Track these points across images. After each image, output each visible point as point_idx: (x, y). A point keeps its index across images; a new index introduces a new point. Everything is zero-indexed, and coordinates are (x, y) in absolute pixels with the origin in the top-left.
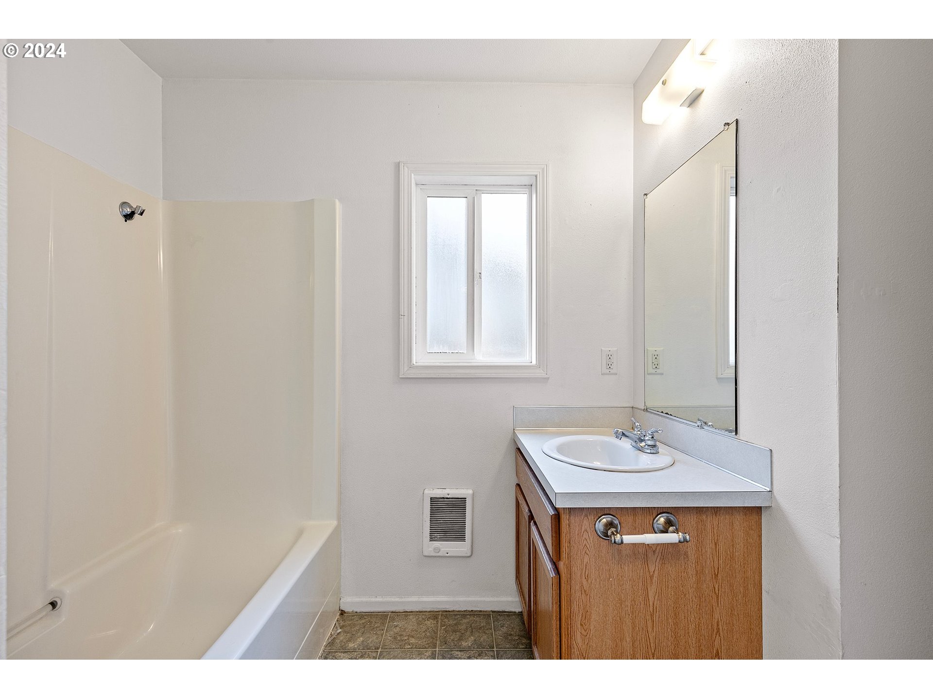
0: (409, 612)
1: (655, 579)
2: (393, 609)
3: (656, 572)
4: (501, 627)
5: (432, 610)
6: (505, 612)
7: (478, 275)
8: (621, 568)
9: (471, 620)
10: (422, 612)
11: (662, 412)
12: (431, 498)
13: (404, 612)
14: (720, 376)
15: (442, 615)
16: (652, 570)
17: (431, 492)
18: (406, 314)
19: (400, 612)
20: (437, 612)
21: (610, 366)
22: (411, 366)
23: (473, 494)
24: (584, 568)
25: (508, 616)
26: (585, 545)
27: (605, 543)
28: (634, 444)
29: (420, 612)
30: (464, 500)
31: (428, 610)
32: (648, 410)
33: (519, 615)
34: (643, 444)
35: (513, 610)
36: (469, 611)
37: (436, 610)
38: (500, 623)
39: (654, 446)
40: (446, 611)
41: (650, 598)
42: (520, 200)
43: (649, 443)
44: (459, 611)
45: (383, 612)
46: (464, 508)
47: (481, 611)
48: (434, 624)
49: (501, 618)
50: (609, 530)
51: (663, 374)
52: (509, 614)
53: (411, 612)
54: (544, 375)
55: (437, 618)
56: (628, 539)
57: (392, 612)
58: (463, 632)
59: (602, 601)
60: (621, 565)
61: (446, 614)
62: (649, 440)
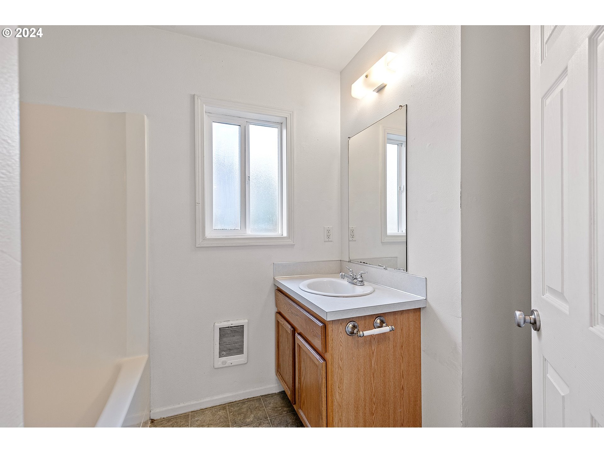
0: (205, 409)
1: (375, 354)
2: (193, 410)
3: (375, 350)
4: (269, 404)
5: (221, 404)
6: (269, 394)
7: (248, 178)
8: (359, 351)
9: (249, 405)
10: (214, 407)
11: (361, 262)
12: (220, 328)
13: (201, 410)
14: (383, 241)
15: (228, 406)
16: (373, 349)
17: (220, 324)
18: (200, 203)
19: (197, 411)
20: (224, 404)
21: (329, 236)
22: (204, 239)
23: (248, 322)
24: (340, 354)
25: (272, 396)
26: (340, 341)
27: (350, 338)
28: (350, 280)
29: (212, 407)
30: (242, 327)
31: (218, 405)
32: (351, 261)
33: (278, 394)
34: (355, 281)
35: (274, 392)
36: (246, 399)
37: (223, 403)
38: (267, 402)
39: (362, 281)
40: (231, 403)
41: (372, 365)
42: (274, 131)
43: (359, 280)
44: (239, 401)
45: (184, 414)
46: (242, 332)
47: (254, 397)
48: (224, 412)
49: (268, 399)
50: (354, 330)
51: (356, 241)
52: (272, 395)
53: (206, 408)
54: (292, 243)
55: (225, 408)
56: (367, 333)
57: (192, 412)
58: (245, 413)
59: (349, 371)
60: (359, 349)
61: (231, 405)
62: (359, 278)
